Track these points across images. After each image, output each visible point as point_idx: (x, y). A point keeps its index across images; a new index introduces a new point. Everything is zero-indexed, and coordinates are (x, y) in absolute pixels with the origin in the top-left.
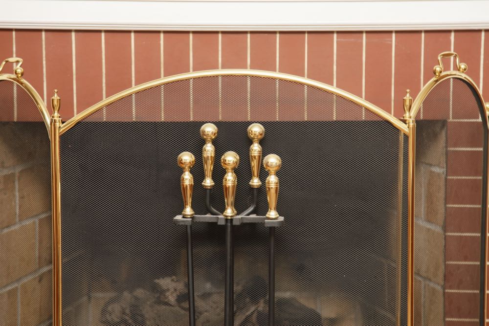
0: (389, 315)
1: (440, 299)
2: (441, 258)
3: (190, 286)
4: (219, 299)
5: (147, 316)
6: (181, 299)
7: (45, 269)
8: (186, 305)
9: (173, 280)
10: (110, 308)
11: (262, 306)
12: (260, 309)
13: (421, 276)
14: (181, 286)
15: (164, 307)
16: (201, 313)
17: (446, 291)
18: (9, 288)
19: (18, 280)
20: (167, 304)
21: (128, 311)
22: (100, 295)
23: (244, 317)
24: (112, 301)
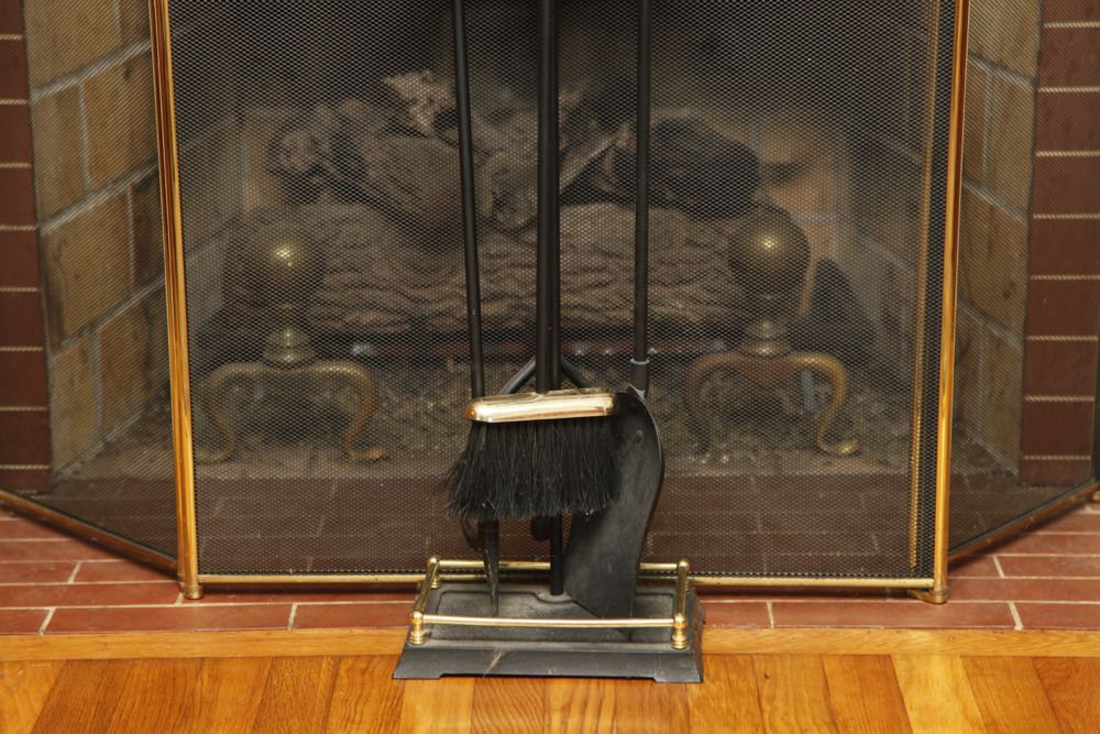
0: (906, 151)
1: (1028, 108)
2: (1034, 17)
3: (462, 95)
4: (527, 124)
5: (369, 158)
6: (442, 121)
7: (137, 50)
8: (453, 134)
9: (424, 80)
10: (286, 141)
11: (624, 137)
12: (621, 143)
13: (984, 60)
14: (443, 94)
15: (408, 140)
16: (488, 154)
17: (1042, 90)
18: (58, 88)
19: (79, 70)
20: (414, 132)
21: (326, 147)
22: (264, 112)
23: (585, 162)
24: (289, 126)
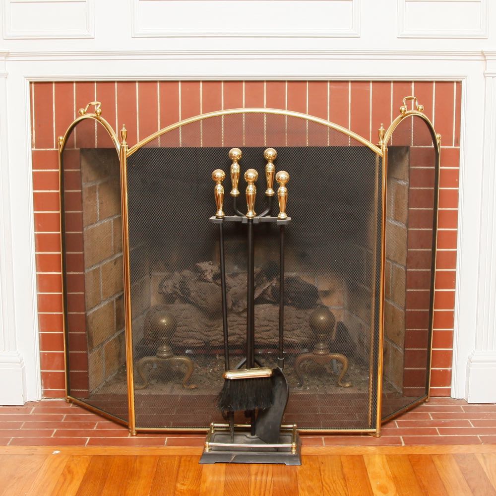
0: (367, 288)
1: (403, 277)
2: (404, 246)
3: (222, 268)
4: (243, 278)
5: (191, 290)
6: (215, 277)
7: (118, 255)
8: (219, 282)
9: (210, 264)
10: (165, 284)
11: (275, 283)
12: (273, 284)
13: (390, 260)
14: (216, 268)
15: (203, 283)
16: (230, 288)
17: (408, 270)
18: (94, 268)
19: (100, 262)
20: (206, 281)
21: (177, 286)
22: (158, 274)
23: (262, 290)
24: (167, 278)
